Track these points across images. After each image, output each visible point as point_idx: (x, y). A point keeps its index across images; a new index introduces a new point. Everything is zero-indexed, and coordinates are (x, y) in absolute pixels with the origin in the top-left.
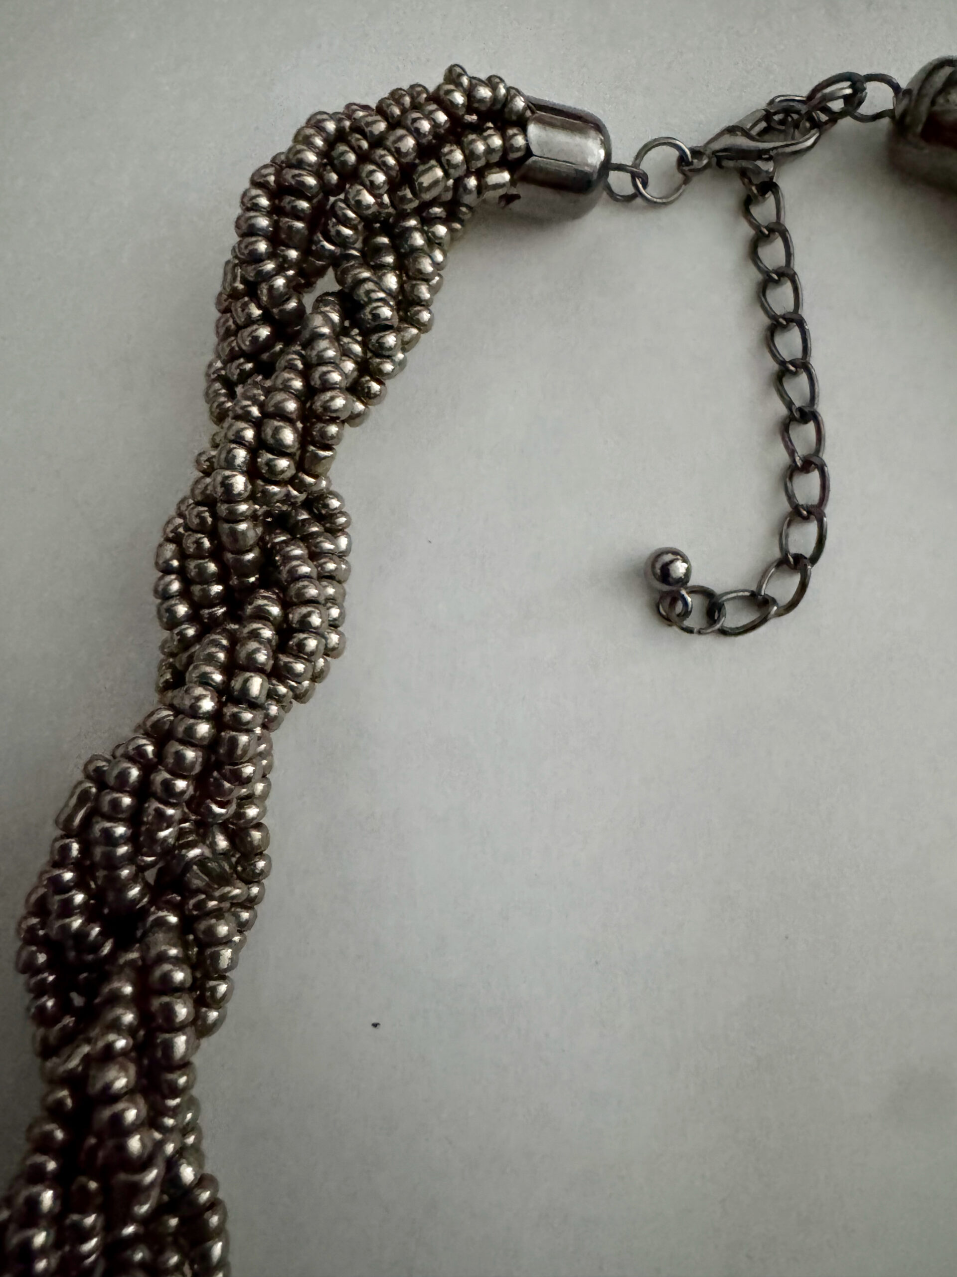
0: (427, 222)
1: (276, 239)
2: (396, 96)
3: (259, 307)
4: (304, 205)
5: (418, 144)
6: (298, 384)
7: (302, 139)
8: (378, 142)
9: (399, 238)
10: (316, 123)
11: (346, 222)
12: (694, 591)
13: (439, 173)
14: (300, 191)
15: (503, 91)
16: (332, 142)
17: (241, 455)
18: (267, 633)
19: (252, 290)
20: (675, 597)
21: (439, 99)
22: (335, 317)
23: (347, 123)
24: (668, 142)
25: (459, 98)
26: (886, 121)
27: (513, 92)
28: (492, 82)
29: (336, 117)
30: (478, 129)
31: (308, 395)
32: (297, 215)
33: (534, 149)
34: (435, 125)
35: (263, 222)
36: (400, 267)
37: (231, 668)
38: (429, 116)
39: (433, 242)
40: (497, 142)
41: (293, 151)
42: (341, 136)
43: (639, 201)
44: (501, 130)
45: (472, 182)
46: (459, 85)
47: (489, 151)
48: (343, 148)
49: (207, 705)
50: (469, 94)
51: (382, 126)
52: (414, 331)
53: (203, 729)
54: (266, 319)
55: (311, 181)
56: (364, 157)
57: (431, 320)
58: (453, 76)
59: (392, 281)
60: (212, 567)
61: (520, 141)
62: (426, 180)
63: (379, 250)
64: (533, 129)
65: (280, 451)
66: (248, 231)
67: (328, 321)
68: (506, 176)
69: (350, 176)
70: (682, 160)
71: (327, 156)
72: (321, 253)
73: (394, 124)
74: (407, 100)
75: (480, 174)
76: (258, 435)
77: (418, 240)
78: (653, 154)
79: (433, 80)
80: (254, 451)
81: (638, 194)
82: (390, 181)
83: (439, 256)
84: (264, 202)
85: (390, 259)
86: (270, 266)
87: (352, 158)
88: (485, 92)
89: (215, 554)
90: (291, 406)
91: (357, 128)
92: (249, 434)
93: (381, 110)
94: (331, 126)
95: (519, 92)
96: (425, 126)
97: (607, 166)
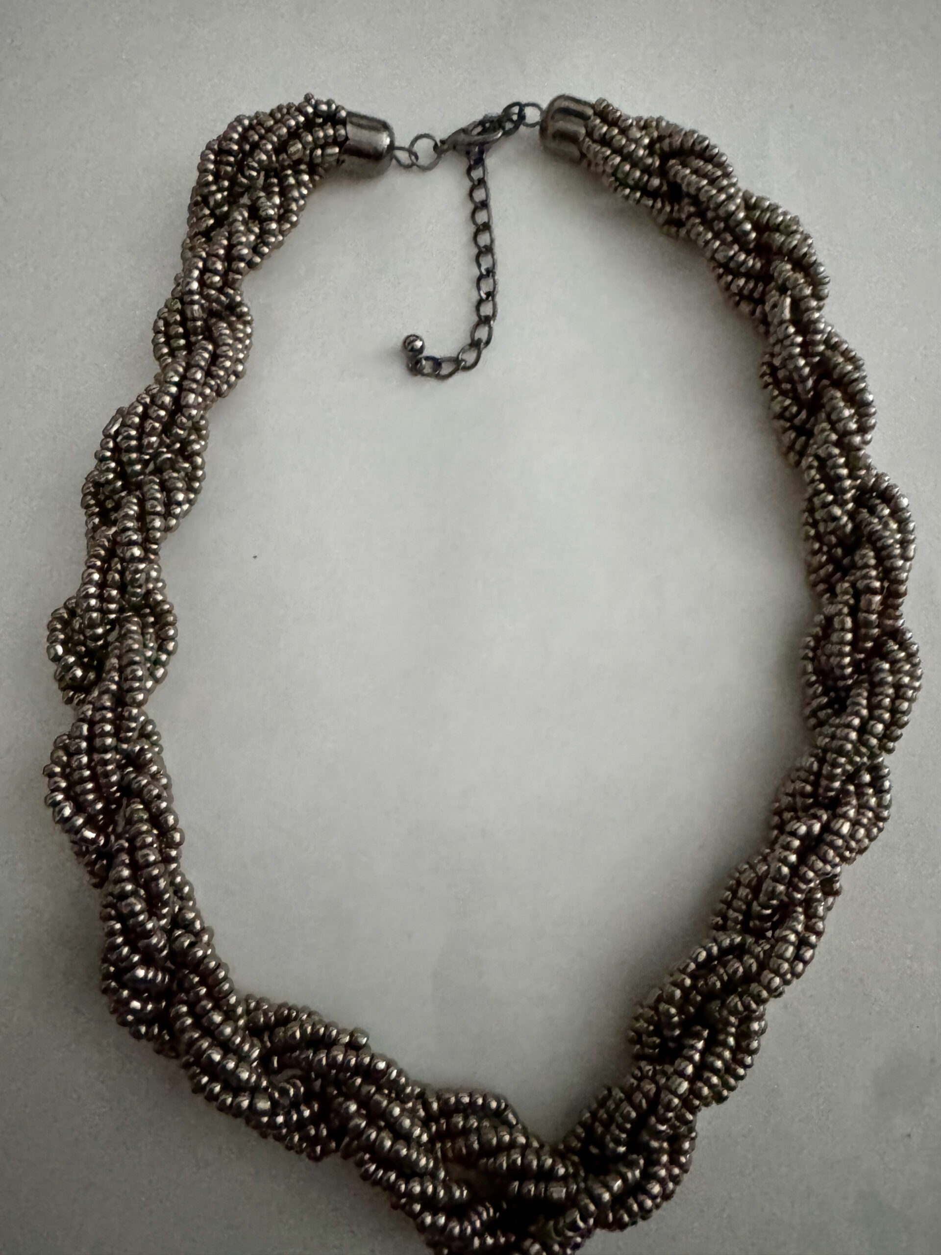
0: (297, 173)
1: (218, 176)
2: (280, 108)
3: (209, 208)
4: (232, 159)
5: (289, 131)
6: (225, 242)
7: (232, 127)
8: (269, 130)
9: (282, 180)
10: (239, 120)
11: (253, 169)
12: (427, 358)
13: (300, 146)
14: (230, 152)
15: (334, 107)
16: (246, 130)
17: (196, 273)
18: (206, 355)
19: (205, 201)
20: (418, 361)
21: (300, 110)
22: (246, 214)
23: (255, 121)
24: (426, 136)
25: (310, 110)
26: (538, 127)
27: (340, 108)
28: (329, 103)
29: (249, 118)
30: (322, 126)
31: (230, 248)
32: (229, 164)
33: (350, 136)
34: (297, 123)
35: (211, 167)
36: (282, 194)
37: (187, 368)
38: (294, 118)
39: (300, 184)
40: (331, 132)
41: (226, 133)
42: (251, 127)
43: (415, 168)
44: (334, 127)
45: (319, 152)
46: (310, 104)
47: (326, 136)
48: (251, 132)
49: (176, 379)
50: (315, 107)
51: (272, 122)
52: (288, 226)
53: (174, 389)
54: (212, 215)
55: (236, 147)
56: (262, 137)
57: (297, 221)
58: (308, 99)
59: (277, 200)
60: (181, 330)
61: (343, 132)
62: (292, 149)
63: (273, 185)
64: (349, 127)
65: (216, 272)
66: (203, 171)
67: (243, 216)
68: (337, 150)
69: (255, 146)
70: (436, 147)
71: (244, 138)
72: (241, 185)
73: (277, 122)
74: (285, 111)
75: (323, 148)
76: (204, 265)
77: (292, 181)
78: (419, 142)
79: (298, 100)
80: (203, 272)
81: (413, 164)
82: (274, 149)
83: (305, 192)
84: (212, 157)
85: (277, 189)
86: (214, 188)
87: (256, 137)
88: (324, 107)
89: (183, 323)
90: (222, 252)
91: (260, 124)
92: (200, 265)
93: (272, 114)
94: (246, 122)
95: (343, 108)
96: (293, 123)
97: (392, 147)
